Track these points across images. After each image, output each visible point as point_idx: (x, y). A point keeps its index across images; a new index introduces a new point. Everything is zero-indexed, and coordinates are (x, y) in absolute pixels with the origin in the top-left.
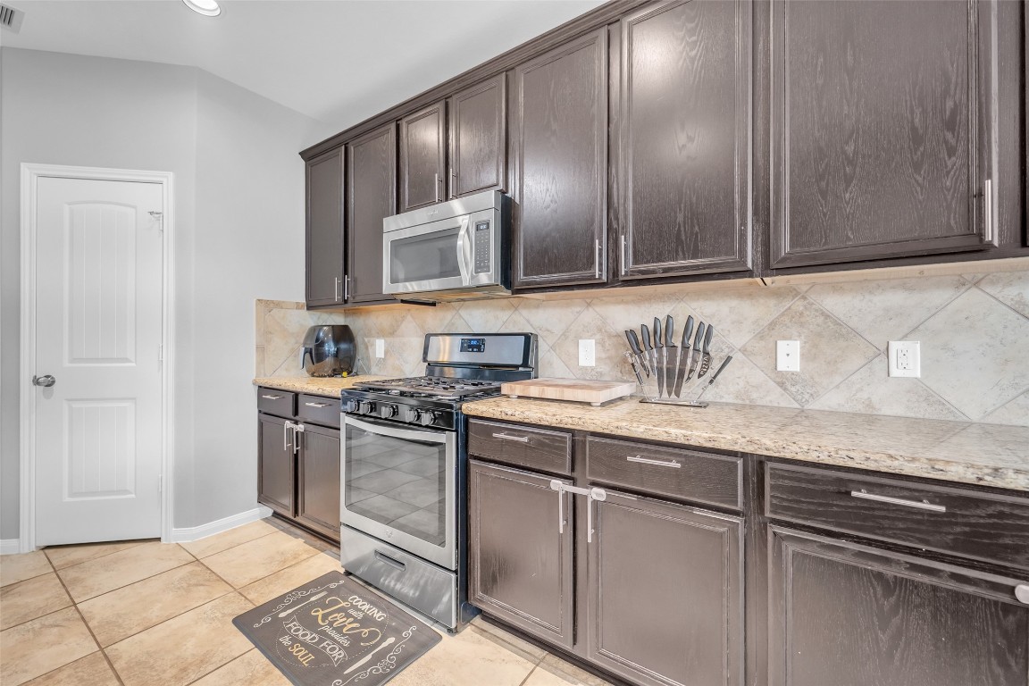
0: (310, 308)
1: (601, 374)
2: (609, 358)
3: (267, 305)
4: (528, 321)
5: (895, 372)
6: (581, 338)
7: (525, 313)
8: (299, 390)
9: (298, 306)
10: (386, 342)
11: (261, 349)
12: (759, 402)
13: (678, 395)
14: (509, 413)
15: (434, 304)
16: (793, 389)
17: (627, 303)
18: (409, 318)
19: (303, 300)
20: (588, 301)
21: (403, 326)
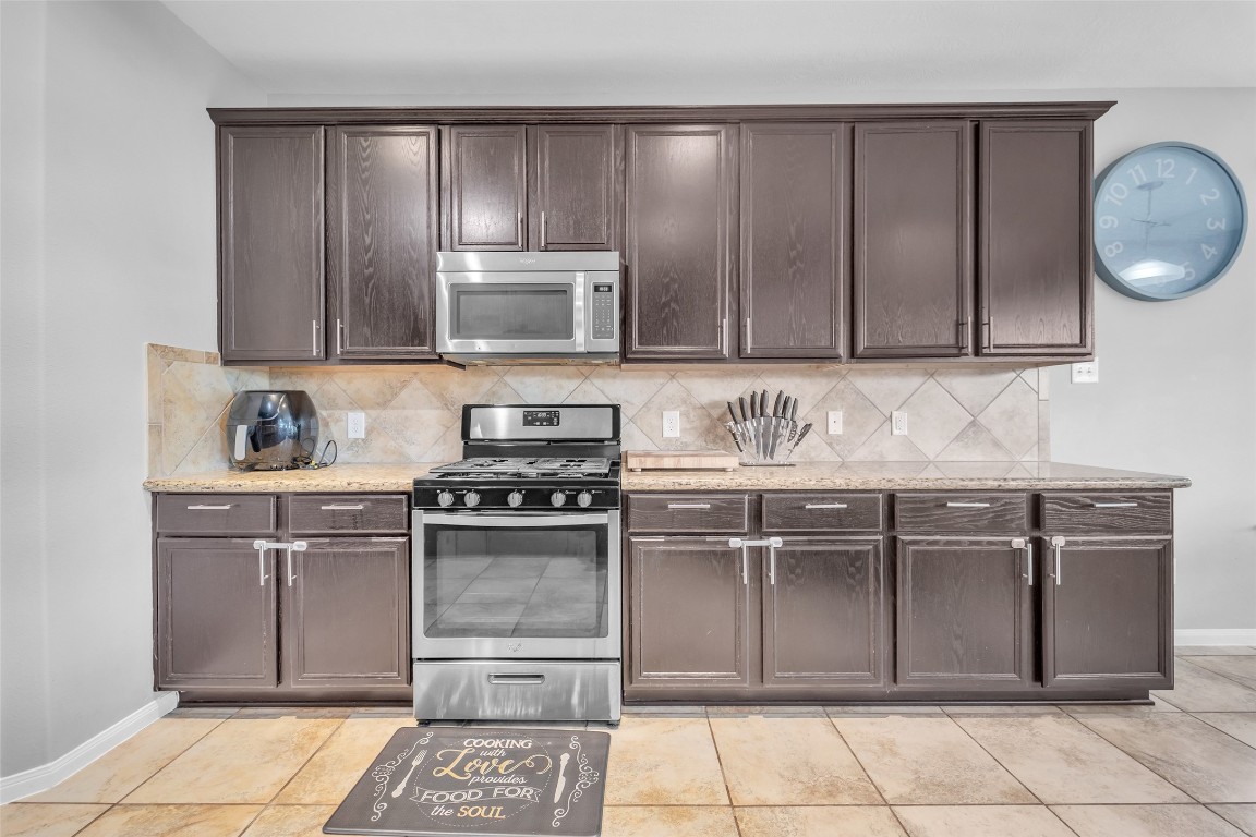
0: (227, 362)
1: (686, 445)
2: (694, 429)
3: (163, 354)
4: (602, 392)
5: (896, 432)
6: (665, 410)
7: (598, 382)
8: (282, 489)
9: (209, 359)
10: (368, 415)
11: (156, 429)
12: (816, 460)
13: (772, 458)
14: (684, 483)
15: (462, 366)
16: (838, 448)
17: (711, 377)
18: (416, 383)
19: (214, 349)
20: (673, 373)
21: (404, 394)
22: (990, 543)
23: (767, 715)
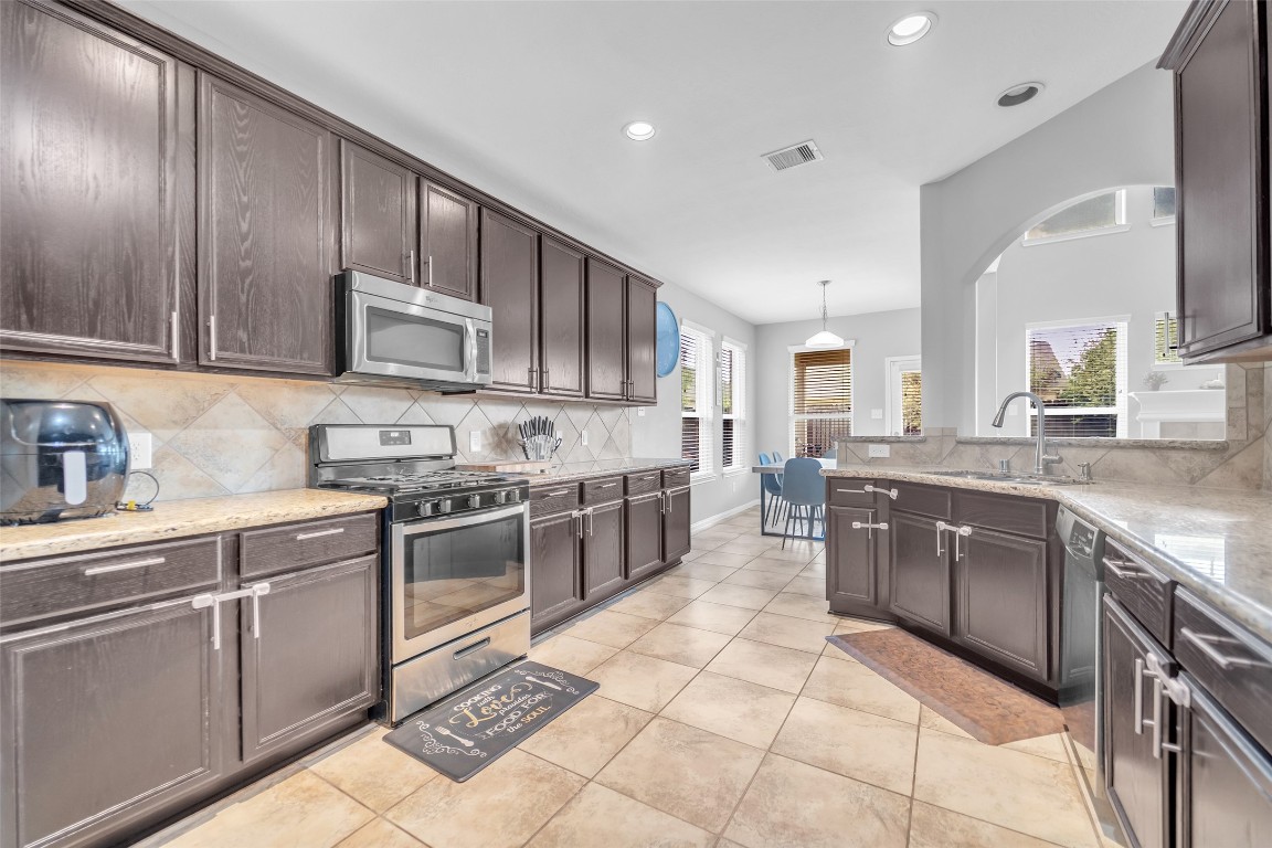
1: (484, 457)
2: (489, 445)
4: (428, 414)
7: (425, 406)
10: (157, 437)
17: (498, 405)
20: (476, 400)
21: (216, 410)
22: (644, 498)
23: (583, 619)
